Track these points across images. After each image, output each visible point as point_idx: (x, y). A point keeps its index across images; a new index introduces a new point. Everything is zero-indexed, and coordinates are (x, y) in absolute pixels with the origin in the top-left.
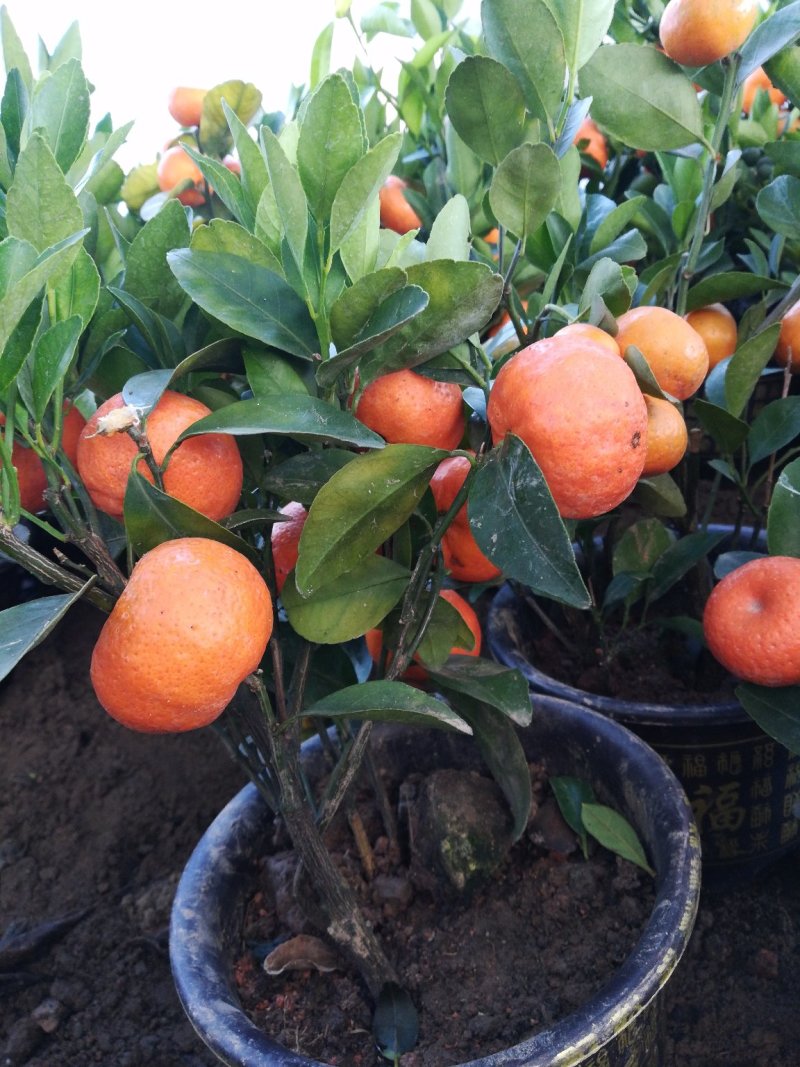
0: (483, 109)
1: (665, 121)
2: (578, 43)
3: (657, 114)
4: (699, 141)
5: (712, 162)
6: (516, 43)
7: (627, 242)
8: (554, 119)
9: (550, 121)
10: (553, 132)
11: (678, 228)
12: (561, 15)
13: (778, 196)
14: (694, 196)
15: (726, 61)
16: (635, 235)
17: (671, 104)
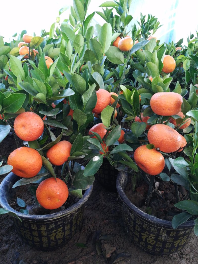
0: (89, 57)
1: (118, 59)
2: (105, 49)
3: (117, 58)
4: (123, 63)
5: (125, 67)
6: (95, 48)
7: (111, 79)
8: (100, 60)
9: (99, 61)
10: (100, 62)
11: (120, 76)
12: (102, 45)
13: (136, 73)
14: (123, 70)
15: (128, 51)
16: (112, 79)
17: (119, 57)
